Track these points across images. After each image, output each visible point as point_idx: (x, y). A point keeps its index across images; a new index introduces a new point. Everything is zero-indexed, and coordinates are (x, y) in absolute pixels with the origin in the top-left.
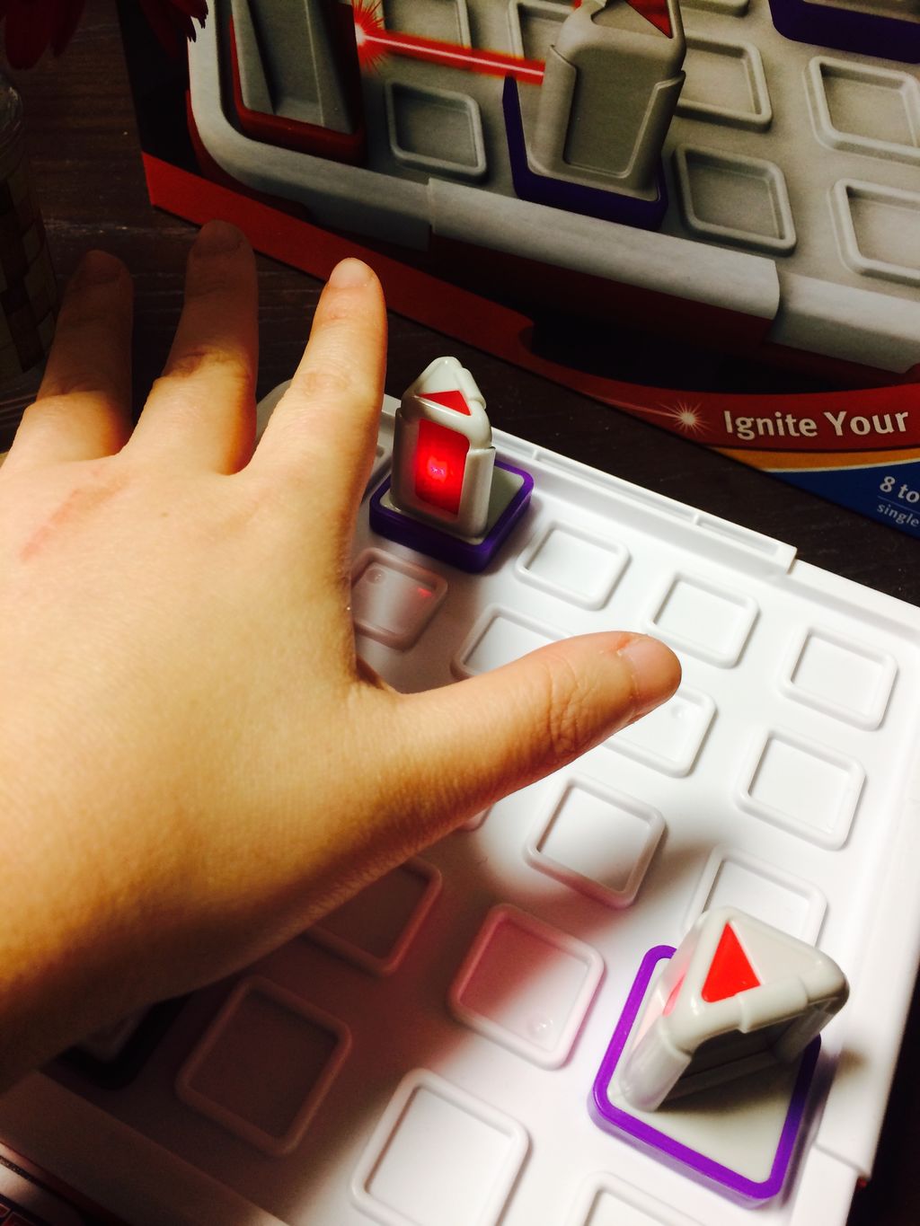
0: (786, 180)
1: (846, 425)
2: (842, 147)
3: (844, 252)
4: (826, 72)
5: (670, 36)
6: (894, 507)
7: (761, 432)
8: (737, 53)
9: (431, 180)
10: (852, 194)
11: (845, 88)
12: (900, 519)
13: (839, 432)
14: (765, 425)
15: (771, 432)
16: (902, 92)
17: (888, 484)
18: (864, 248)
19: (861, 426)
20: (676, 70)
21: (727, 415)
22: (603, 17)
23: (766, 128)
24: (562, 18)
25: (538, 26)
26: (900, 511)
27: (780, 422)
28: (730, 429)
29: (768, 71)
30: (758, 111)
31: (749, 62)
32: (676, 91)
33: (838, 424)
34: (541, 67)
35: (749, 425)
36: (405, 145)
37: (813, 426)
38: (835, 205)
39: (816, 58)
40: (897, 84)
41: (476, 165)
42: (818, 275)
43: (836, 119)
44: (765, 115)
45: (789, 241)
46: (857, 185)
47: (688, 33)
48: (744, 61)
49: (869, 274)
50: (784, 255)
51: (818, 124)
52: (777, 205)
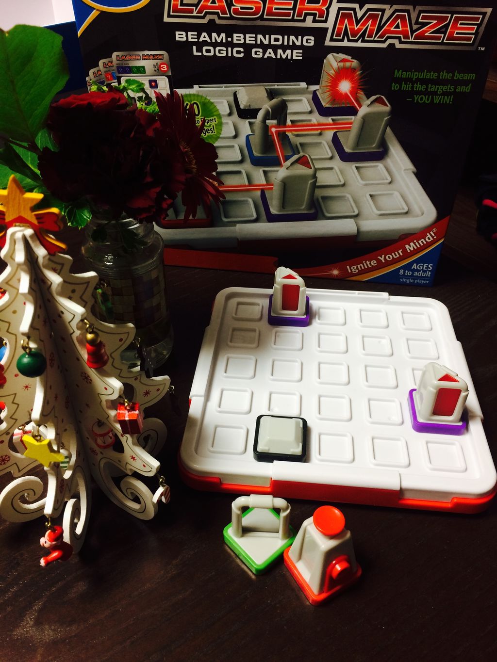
0: (352, 197)
1: (385, 258)
2: (366, 185)
3: (373, 211)
4: (357, 168)
5: (311, 169)
6: (405, 278)
7: (360, 269)
8: (331, 169)
9: (237, 225)
10: (371, 196)
11: (362, 170)
12: (408, 281)
13: (384, 261)
14: (361, 266)
15: (363, 268)
16: (379, 168)
17: (402, 271)
18: (378, 208)
19: (389, 257)
20: (314, 176)
21: (348, 267)
22: (291, 168)
23: (344, 185)
24: (277, 171)
25: (270, 174)
26: (407, 279)
27: (365, 264)
28: (350, 271)
29: (342, 172)
30: (340, 181)
31: (336, 171)
32: (315, 182)
33: (382, 259)
34: (273, 185)
35: (356, 268)
36: (226, 217)
37: (375, 262)
38: (367, 200)
39: (353, 165)
40: (377, 166)
41: (253, 216)
42: (367, 219)
43: (362, 178)
44: (342, 182)
45: (356, 212)
46: (372, 193)
47: (316, 167)
48: (333, 170)
49: (381, 215)
50: (356, 217)
51: (358, 181)
52: (350, 204)
